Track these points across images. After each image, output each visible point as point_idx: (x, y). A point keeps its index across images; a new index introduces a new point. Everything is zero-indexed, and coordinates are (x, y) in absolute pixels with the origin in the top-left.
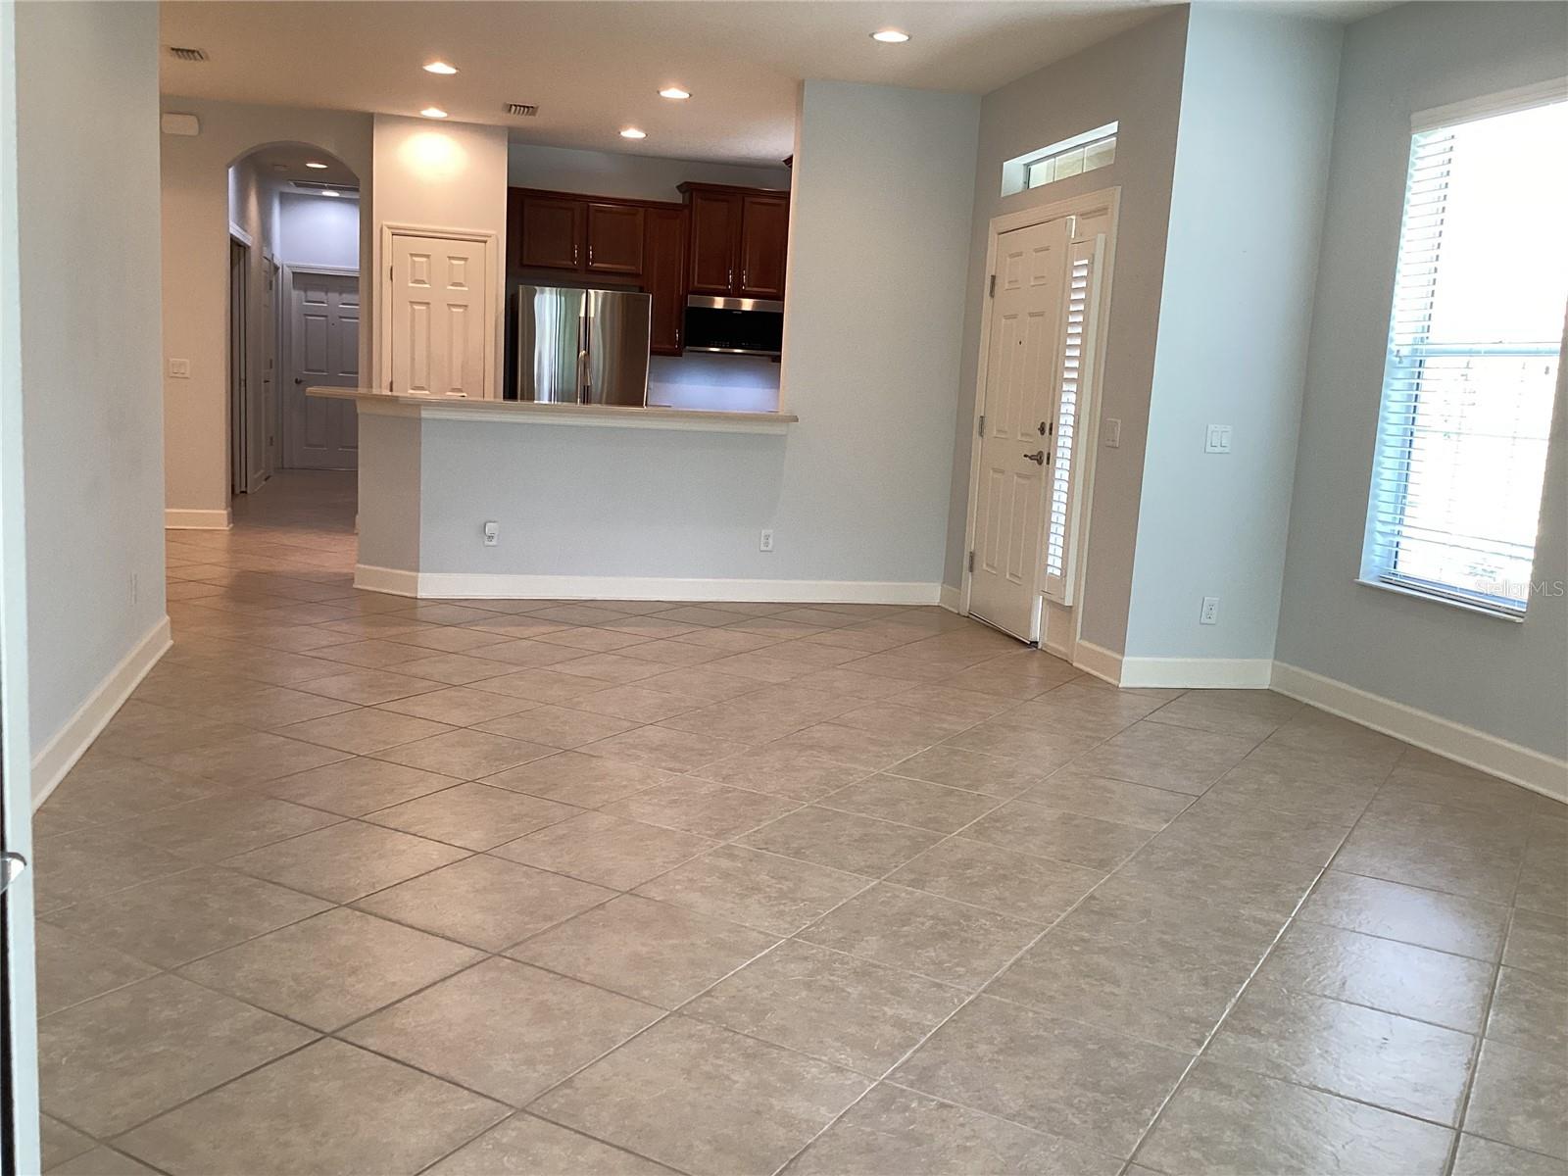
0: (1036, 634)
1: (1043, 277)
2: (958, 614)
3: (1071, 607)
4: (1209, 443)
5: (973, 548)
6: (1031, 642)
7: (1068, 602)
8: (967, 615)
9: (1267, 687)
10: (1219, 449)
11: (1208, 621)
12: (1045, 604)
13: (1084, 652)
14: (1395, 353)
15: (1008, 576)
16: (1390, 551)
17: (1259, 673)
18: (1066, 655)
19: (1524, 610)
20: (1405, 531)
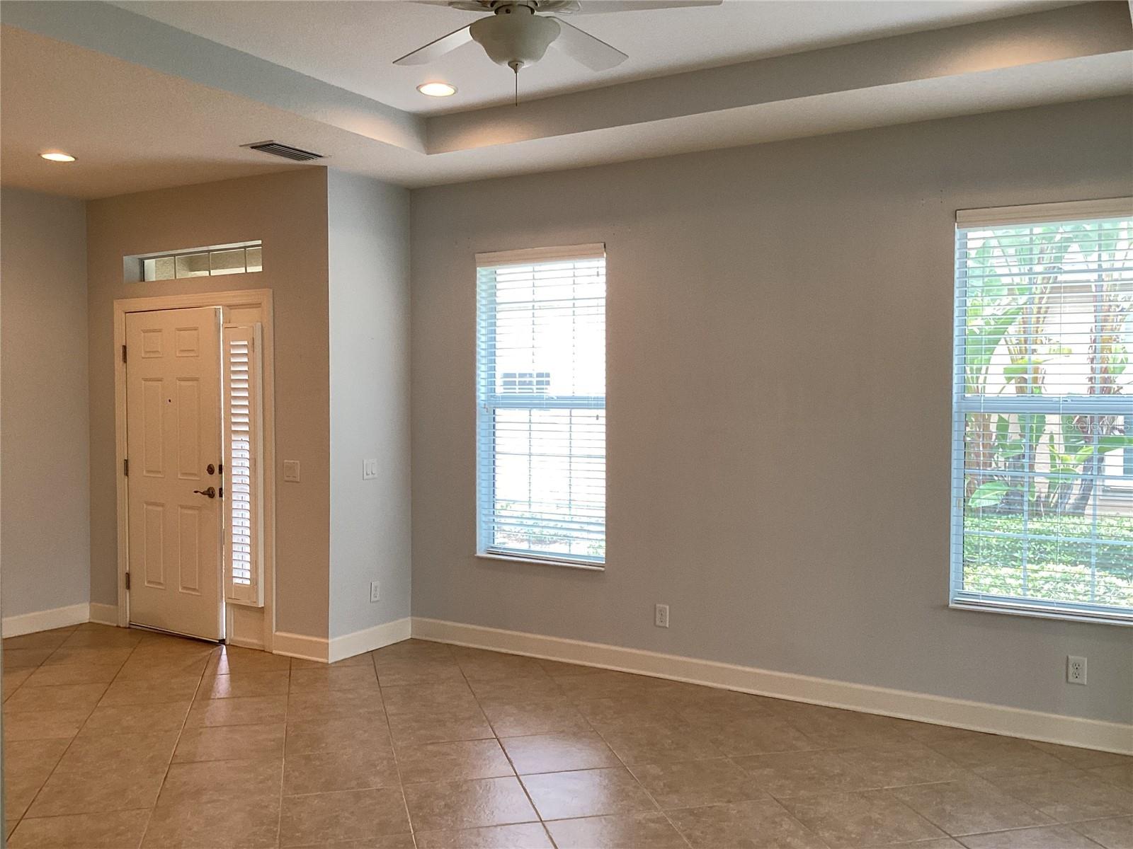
0: (223, 634)
1: (193, 350)
2: (117, 626)
3: (263, 607)
4: (365, 473)
5: (128, 569)
6: (220, 640)
7: (261, 605)
8: (128, 626)
9: (410, 637)
10: (371, 476)
11: (376, 599)
12: (229, 608)
13: (285, 642)
14: (483, 406)
15: (180, 590)
16: (489, 533)
17: (403, 630)
18: (263, 646)
19: (604, 562)
20: (497, 520)
